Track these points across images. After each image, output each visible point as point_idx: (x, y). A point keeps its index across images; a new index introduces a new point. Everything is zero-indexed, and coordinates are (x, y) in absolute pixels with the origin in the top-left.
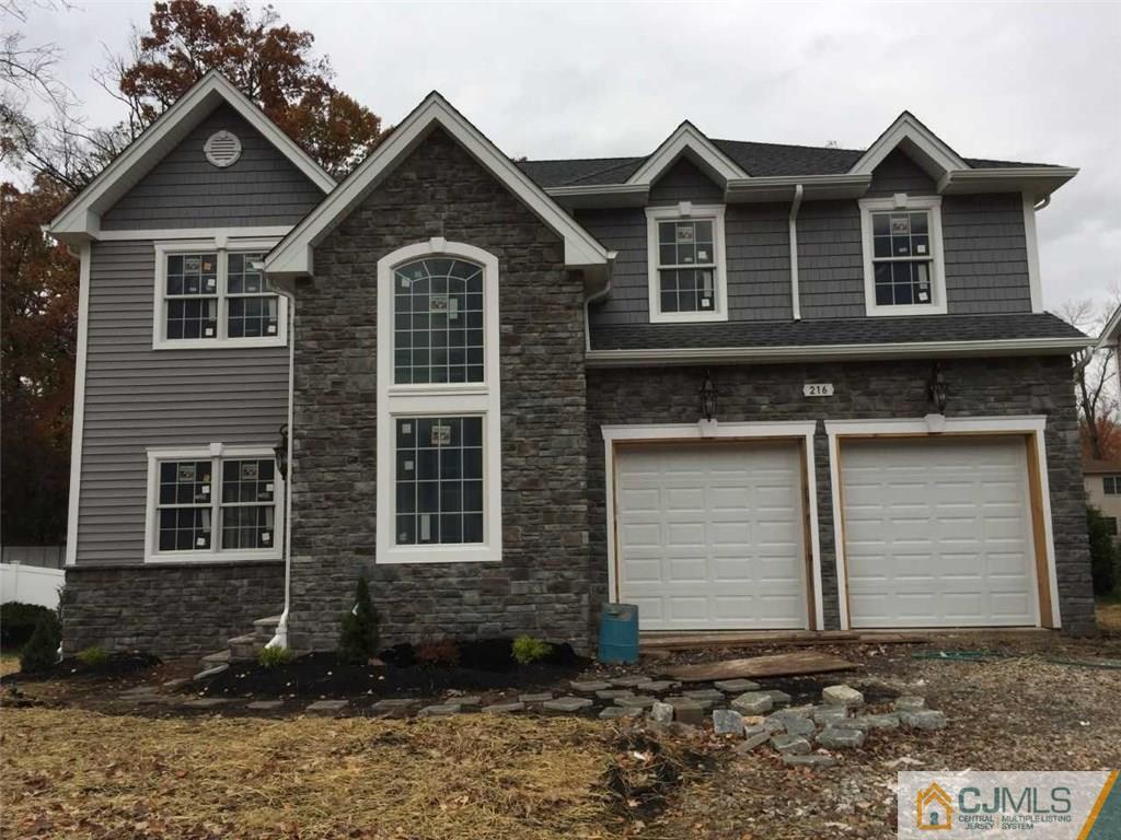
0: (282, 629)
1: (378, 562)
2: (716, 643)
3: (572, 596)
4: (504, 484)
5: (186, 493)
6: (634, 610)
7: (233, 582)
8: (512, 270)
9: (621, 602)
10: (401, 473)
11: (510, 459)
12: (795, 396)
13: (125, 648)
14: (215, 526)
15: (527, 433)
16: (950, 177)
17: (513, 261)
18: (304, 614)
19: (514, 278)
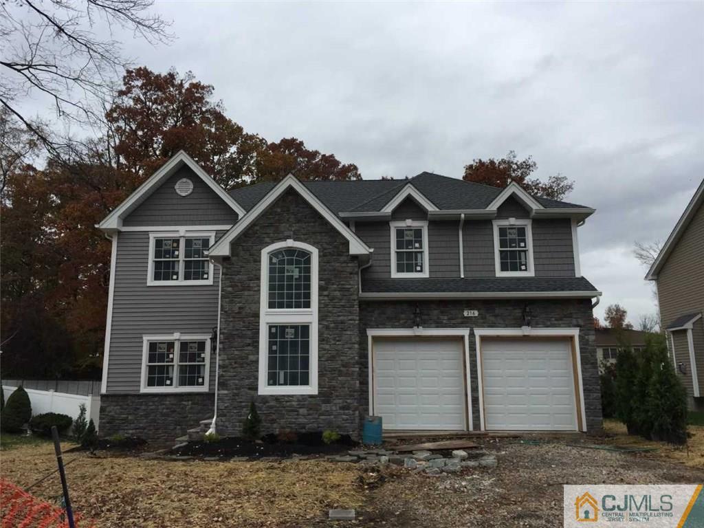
0: (213, 426)
1: (259, 394)
2: (420, 436)
3: (351, 412)
4: (319, 357)
5: (162, 358)
6: (380, 419)
7: (184, 403)
8: (324, 256)
9: (376, 415)
10: (271, 351)
11: (322, 346)
12: (460, 316)
13: (130, 435)
14: (175, 374)
15: (331, 333)
16: (534, 211)
17: (325, 251)
18: (224, 419)
19: (325, 259)
